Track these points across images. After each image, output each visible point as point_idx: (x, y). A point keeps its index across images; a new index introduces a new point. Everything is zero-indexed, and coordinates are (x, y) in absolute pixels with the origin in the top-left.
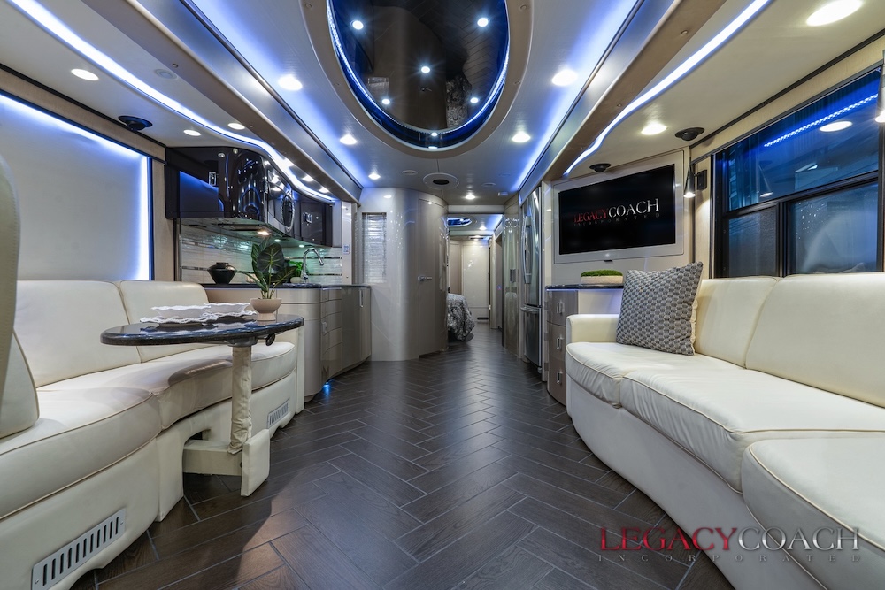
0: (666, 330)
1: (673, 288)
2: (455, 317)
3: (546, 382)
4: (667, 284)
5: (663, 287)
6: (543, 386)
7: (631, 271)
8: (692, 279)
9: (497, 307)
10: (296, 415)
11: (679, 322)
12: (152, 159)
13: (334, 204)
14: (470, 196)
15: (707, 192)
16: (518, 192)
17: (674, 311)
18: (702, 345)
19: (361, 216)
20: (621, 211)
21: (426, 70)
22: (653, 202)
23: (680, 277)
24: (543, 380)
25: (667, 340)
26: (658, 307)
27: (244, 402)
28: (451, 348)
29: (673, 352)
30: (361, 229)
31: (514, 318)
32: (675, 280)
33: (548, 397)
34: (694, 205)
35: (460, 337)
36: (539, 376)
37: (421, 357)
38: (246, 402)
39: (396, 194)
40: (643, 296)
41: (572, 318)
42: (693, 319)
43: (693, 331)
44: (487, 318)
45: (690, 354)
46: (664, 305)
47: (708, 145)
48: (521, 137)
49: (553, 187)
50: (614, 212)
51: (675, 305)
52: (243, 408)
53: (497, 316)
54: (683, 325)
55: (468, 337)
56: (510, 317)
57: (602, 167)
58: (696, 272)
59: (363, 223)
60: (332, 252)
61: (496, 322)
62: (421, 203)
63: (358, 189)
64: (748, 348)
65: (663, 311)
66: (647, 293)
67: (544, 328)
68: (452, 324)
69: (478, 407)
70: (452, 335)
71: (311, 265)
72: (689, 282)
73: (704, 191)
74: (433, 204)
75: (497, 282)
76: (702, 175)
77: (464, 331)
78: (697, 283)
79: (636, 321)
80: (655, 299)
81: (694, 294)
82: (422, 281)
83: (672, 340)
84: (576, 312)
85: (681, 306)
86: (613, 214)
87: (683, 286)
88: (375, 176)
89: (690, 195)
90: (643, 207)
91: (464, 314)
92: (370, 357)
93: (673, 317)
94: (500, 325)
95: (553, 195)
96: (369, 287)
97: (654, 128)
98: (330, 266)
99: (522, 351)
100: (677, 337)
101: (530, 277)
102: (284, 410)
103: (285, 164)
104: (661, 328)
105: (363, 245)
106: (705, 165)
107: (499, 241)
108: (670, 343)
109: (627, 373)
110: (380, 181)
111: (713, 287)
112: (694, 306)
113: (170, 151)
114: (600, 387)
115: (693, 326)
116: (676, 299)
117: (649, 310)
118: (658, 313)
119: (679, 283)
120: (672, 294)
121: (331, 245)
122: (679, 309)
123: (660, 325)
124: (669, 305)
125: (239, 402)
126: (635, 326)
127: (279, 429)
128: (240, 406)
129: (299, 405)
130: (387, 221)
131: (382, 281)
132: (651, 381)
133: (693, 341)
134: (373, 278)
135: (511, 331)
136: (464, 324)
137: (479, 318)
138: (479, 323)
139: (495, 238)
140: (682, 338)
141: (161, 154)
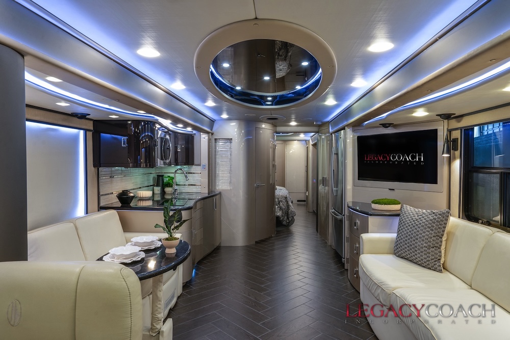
0: (425, 254)
1: (430, 226)
2: (281, 209)
3: (347, 270)
4: (426, 223)
5: (424, 224)
6: (346, 272)
7: (404, 205)
8: (442, 221)
9: (313, 195)
10: (179, 297)
11: (433, 249)
12: (86, 130)
13: (195, 134)
14: (293, 123)
15: (457, 153)
16: (329, 122)
17: (430, 242)
18: (448, 265)
19: (214, 141)
20: (399, 158)
21: (267, 78)
22: (420, 155)
23: (435, 219)
24: (346, 268)
25: (426, 260)
26: (420, 238)
27: (159, 304)
28: (278, 232)
29: (429, 269)
30: (214, 150)
31: (325, 209)
32: (431, 220)
33: (349, 283)
34: (450, 161)
35: (284, 223)
36: (343, 265)
37: (256, 242)
38: (161, 304)
39: (239, 125)
40: (411, 228)
41: (364, 236)
42: (443, 247)
43: (443, 255)
44: (304, 201)
45: (440, 271)
46: (424, 237)
47: (459, 122)
48: (330, 101)
49: (354, 131)
50: (394, 157)
51: (431, 238)
52: (159, 308)
53: (313, 202)
54: (436, 252)
55: (291, 222)
56: (323, 208)
57: (387, 125)
58: (445, 216)
59: (215, 145)
60: (194, 169)
61: (312, 207)
62: (257, 129)
63: (212, 122)
64: (473, 275)
65: (423, 240)
66: (414, 227)
67: (346, 232)
68: (279, 213)
69: (299, 292)
70: (278, 221)
71: (179, 178)
72: (441, 223)
73: (456, 152)
74: (265, 127)
75: (313, 176)
76: (455, 141)
77: (288, 218)
78: (446, 224)
79: (406, 244)
80: (418, 231)
81: (444, 231)
82: (258, 187)
83: (429, 261)
84: (366, 231)
85: (435, 239)
86: (393, 158)
87: (436, 225)
88: (225, 116)
89: (446, 155)
90: (413, 157)
91: (288, 206)
92: (220, 243)
93: (430, 246)
94: (315, 209)
95: (354, 136)
96: (220, 193)
97: (421, 113)
98: (192, 179)
99: (331, 240)
100: (432, 260)
101: (337, 191)
102: (173, 297)
103: (167, 123)
104: (422, 252)
105: (215, 161)
106: (456, 134)
107: (315, 145)
108: (427, 263)
109: (395, 289)
110: (228, 118)
111: (456, 226)
112: (444, 239)
113: (97, 123)
114: (378, 295)
115: (443, 252)
116: (432, 234)
117: (414, 239)
118: (420, 242)
119: (434, 223)
120: (429, 230)
121: (192, 164)
122: (433, 240)
123: (421, 250)
124: (427, 237)
125: (157, 304)
126: (406, 248)
127: (170, 309)
128: (157, 306)
129: (179, 291)
130: (232, 144)
131: (229, 188)
132: (408, 298)
133: (442, 262)
134: (222, 185)
135: (323, 218)
136: (287, 212)
137: (298, 201)
138: (298, 205)
139: (311, 143)
140: (435, 260)
141: (90, 126)
